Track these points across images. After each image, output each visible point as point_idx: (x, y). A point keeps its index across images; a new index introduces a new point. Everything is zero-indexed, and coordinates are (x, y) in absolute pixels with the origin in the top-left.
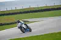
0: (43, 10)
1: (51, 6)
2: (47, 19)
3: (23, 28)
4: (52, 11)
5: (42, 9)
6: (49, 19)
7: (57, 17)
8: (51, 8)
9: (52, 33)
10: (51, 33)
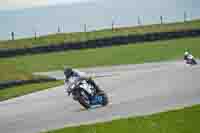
0: (100, 42)
1: (127, 28)
2: (113, 70)
3: (83, 93)
4: (130, 45)
5: (98, 37)
6: (121, 70)
7: (146, 64)
8: (126, 34)
9: (129, 119)
10: (127, 117)
